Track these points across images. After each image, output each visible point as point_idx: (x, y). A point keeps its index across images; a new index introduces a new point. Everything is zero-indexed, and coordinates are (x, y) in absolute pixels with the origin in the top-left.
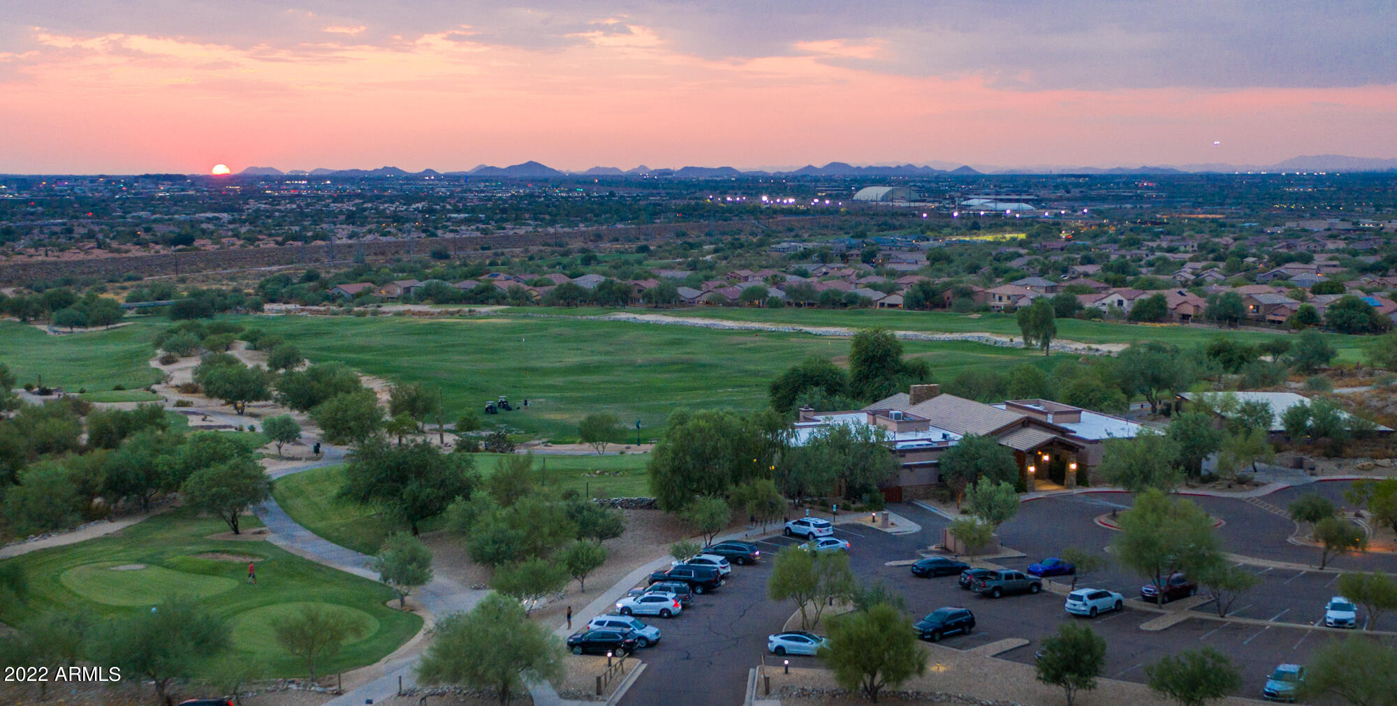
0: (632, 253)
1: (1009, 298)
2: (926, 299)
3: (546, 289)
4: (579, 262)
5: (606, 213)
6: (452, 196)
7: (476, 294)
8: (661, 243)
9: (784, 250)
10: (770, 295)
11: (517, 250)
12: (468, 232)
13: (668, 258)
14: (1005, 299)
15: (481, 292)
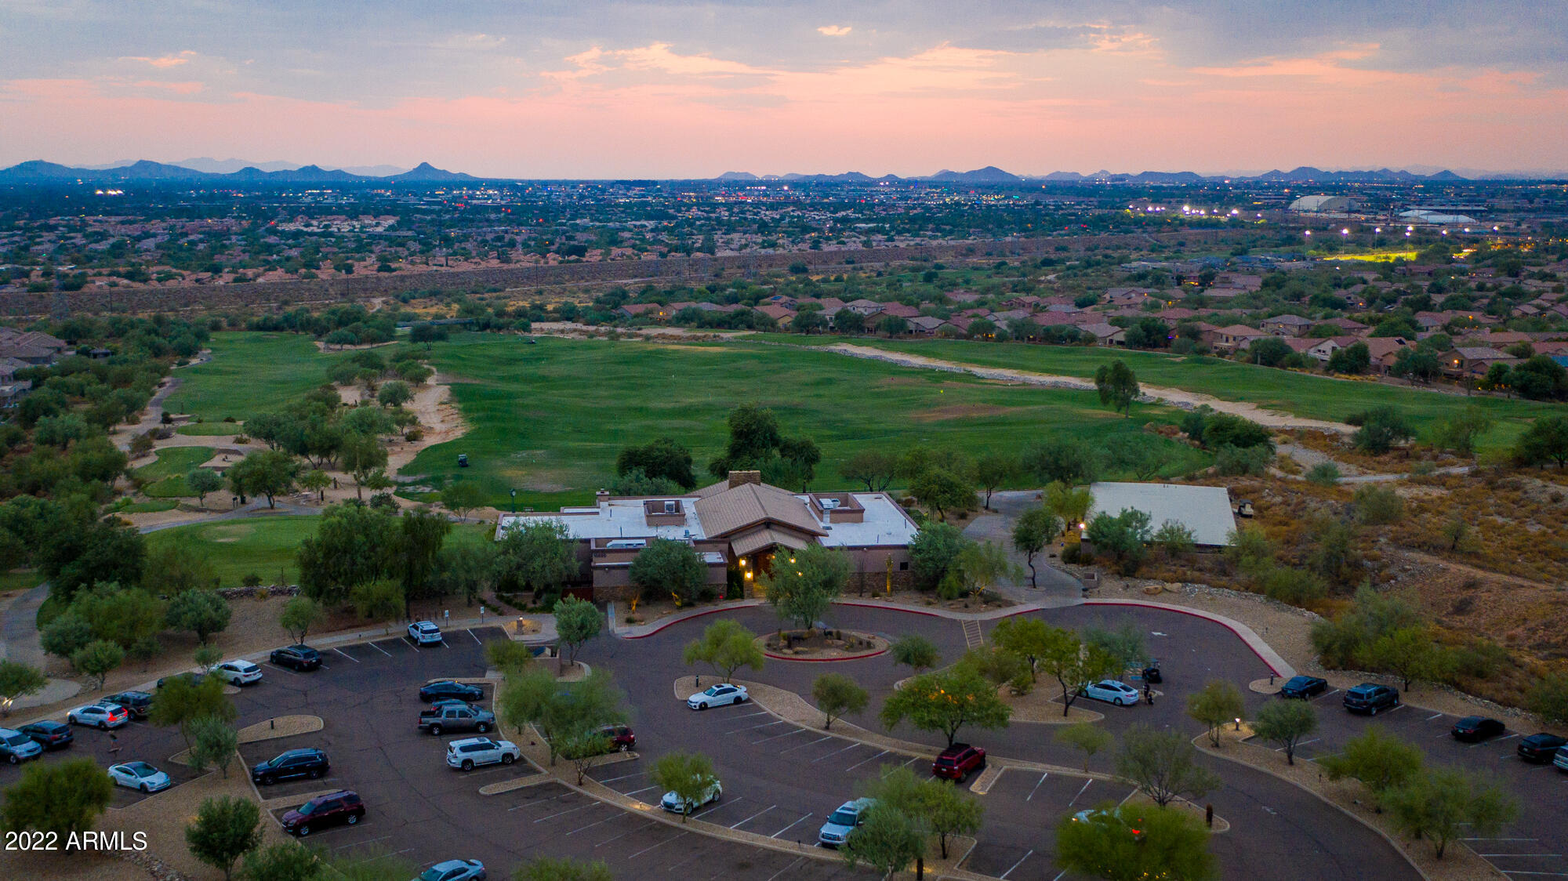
1: (1235, 339)
2: (1148, 337)
10: (999, 329)
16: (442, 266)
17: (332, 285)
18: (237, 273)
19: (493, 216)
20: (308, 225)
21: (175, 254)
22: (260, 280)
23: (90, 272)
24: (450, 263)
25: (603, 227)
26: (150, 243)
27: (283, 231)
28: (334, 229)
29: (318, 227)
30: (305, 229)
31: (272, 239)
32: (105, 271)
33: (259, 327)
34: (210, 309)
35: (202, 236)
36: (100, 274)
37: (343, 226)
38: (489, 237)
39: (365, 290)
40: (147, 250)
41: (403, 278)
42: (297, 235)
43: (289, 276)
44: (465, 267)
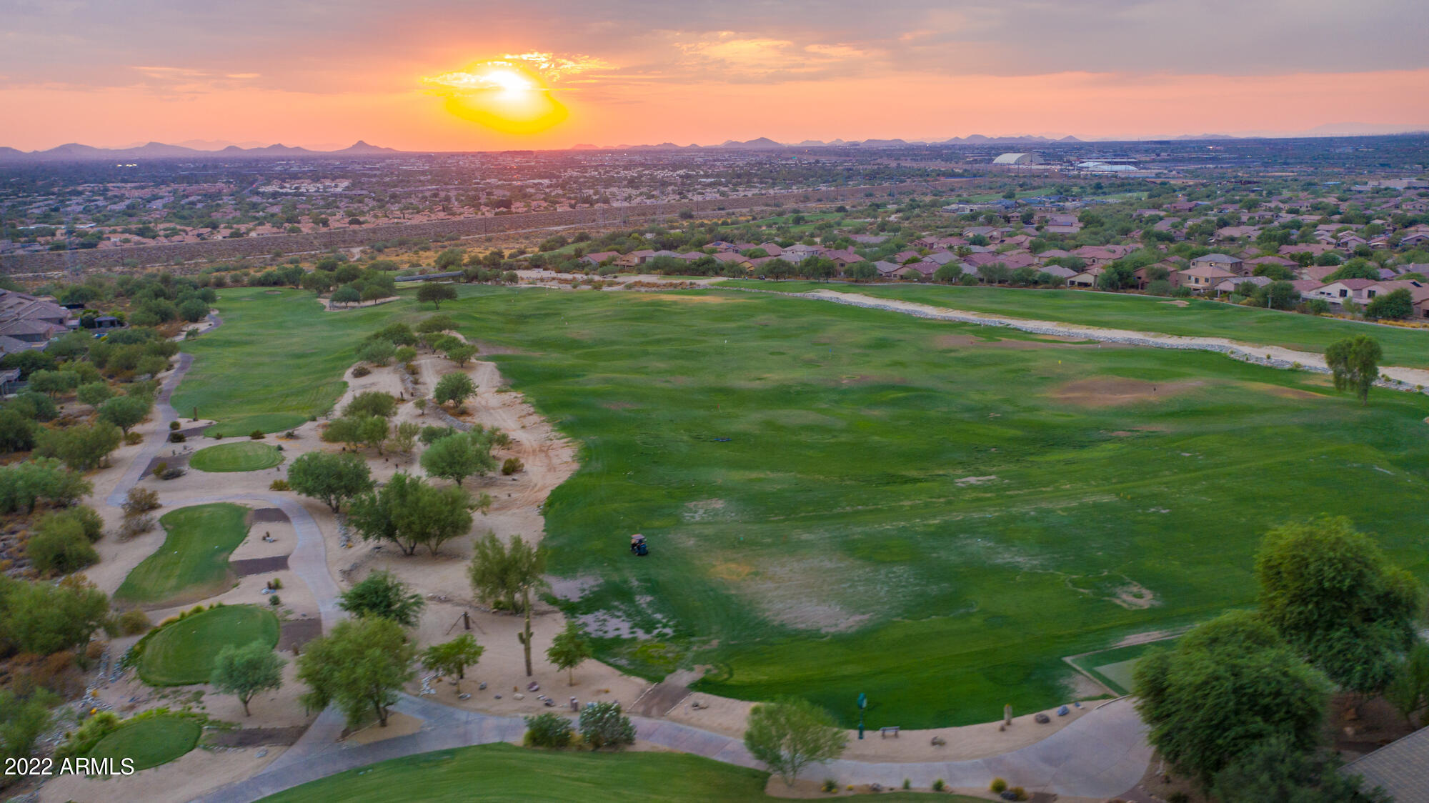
0: (832, 213)
1: (1207, 280)
2: (1120, 280)
3: (759, 260)
4: (791, 222)
5: (812, 177)
6: (705, 163)
7: (699, 266)
8: (855, 203)
9: (954, 211)
10: (964, 272)
11: (744, 210)
12: (711, 195)
13: (861, 218)
14: (1202, 282)
15: (703, 264)
16: (400, 218)
17: (316, 238)
18: (231, 228)
19: (422, 178)
20: (282, 187)
21: (179, 213)
22: (253, 234)
23: (107, 229)
24: (406, 216)
25: (509, 185)
26: (157, 204)
27: (264, 192)
28: (303, 190)
29: (290, 188)
30: (281, 191)
31: (255, 199)
32: (119, 229)
33: (261, 283)
34: (212, 262)
35: (200, 197)
36: (115, 232)
37: (309, 187)
38: (428, 194)
39: (344, 242)
40: (156, 210)
41: (374, 231)
42: (275, 195)
43: (275, 230)
44: (418, 220)
